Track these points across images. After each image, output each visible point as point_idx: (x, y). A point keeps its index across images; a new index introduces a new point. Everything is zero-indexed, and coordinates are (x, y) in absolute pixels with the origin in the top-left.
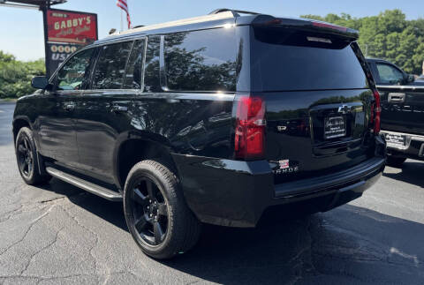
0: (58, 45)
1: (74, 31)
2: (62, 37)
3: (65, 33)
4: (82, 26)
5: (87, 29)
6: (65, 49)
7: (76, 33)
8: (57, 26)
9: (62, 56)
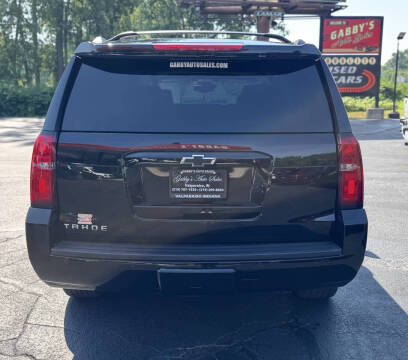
0: (332, 57)
1: (353, 39)
2: (338, 47)
3: (342, 43)
4: (363, 33)
5: (368, 35)
6: (340, 61)
7: (354, 42)
8: (333, 36)
9: (335, 68)
